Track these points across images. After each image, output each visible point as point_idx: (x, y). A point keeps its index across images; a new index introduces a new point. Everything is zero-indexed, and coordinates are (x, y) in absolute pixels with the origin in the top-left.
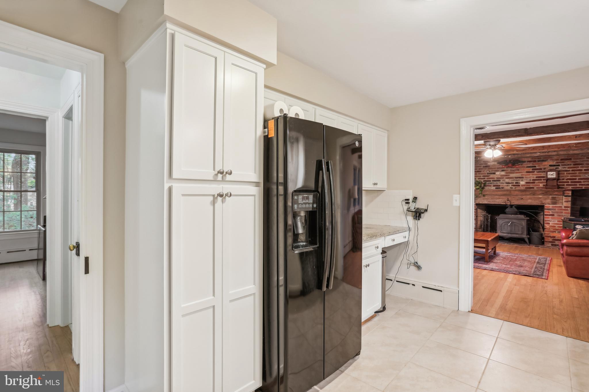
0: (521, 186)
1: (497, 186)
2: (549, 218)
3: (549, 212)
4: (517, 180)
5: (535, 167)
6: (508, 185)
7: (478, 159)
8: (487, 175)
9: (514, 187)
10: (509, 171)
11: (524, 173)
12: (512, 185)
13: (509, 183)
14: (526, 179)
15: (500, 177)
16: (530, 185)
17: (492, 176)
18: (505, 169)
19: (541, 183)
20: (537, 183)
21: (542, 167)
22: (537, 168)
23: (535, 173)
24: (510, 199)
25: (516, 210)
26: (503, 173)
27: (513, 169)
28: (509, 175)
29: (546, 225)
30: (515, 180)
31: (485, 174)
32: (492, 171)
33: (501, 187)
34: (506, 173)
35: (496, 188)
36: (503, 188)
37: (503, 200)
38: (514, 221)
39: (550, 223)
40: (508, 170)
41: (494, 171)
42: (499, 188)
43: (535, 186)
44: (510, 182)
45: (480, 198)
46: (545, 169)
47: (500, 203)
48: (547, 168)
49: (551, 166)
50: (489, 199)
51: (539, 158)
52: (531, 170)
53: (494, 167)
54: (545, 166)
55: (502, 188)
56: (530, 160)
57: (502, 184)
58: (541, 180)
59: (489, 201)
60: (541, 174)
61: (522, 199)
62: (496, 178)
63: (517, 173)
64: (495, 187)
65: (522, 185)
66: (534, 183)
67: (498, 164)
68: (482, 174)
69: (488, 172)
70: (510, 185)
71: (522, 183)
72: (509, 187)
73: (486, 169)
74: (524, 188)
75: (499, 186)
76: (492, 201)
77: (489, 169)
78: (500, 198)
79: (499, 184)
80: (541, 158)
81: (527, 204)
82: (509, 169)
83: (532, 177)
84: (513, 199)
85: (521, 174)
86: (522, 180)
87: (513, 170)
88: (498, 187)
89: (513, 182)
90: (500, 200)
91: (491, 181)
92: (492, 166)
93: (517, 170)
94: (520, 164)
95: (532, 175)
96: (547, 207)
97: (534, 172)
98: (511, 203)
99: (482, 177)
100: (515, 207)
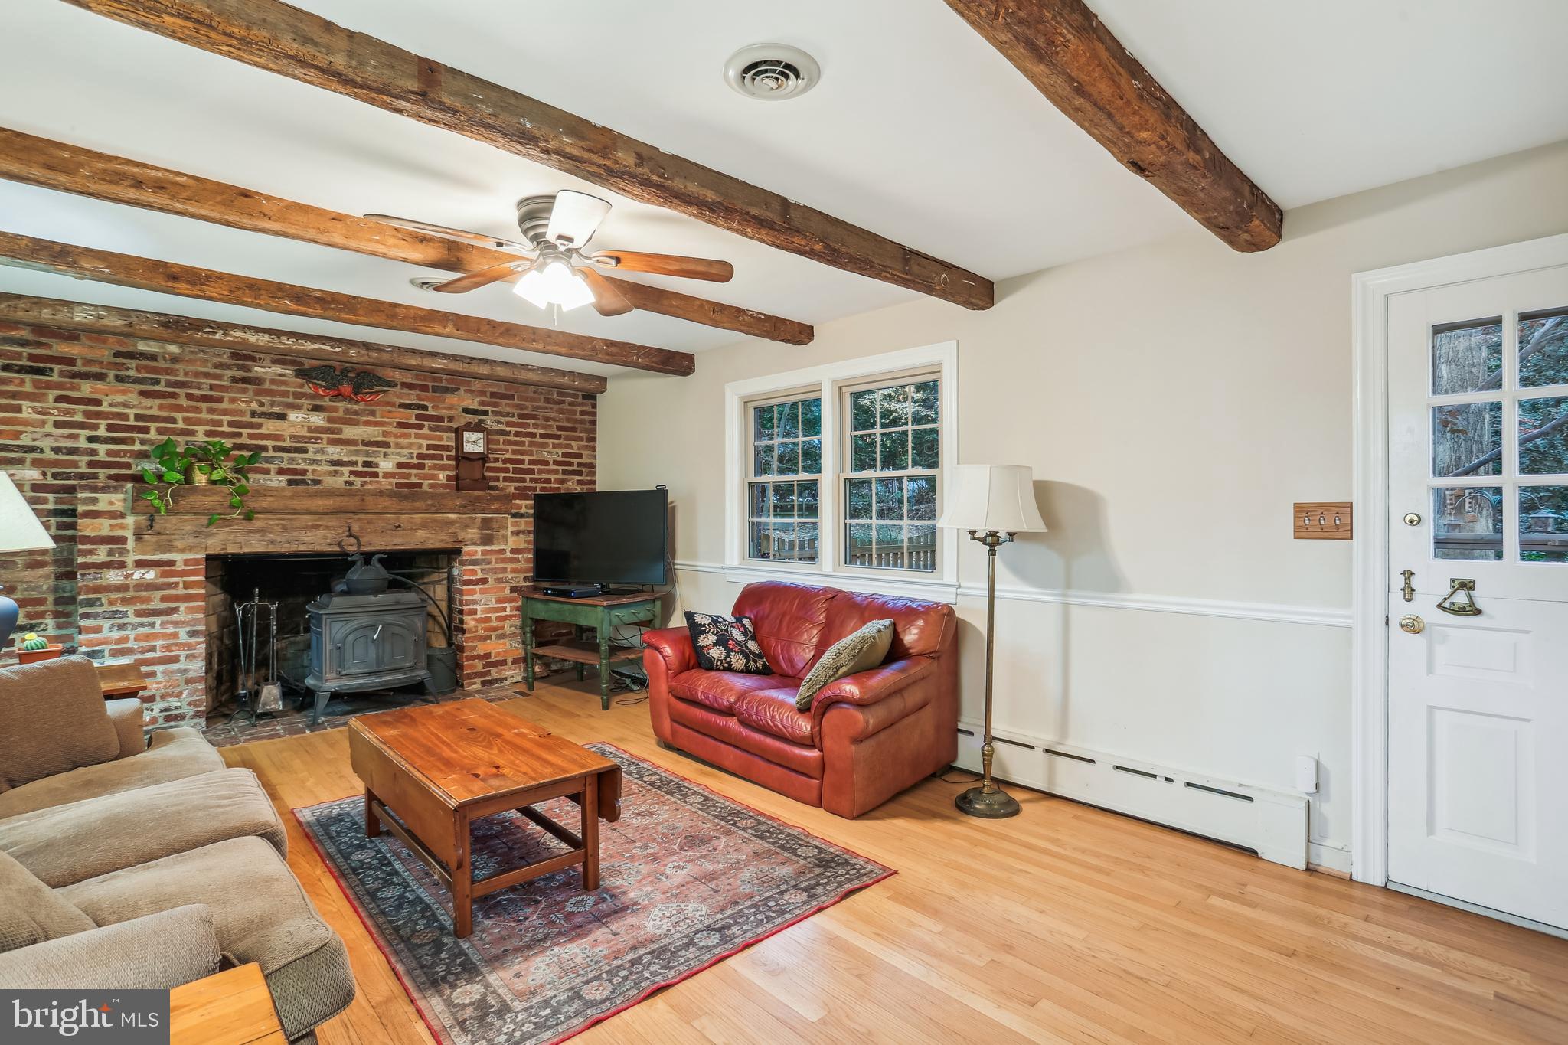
0: (381, 475)
1: (294, 472)
2: (473, 592)
3: (474, 572)
4: (367, 454)
5: (425, 408)
6: (336, 472)
7: (217, 337)
8: (247, 419)
9: (357, 481)
10: (341, 414)
11: (389, 429)
12: (352, 473)
13: (340, 463)
14: (398, 450)
15: (304, 432)
16: (409, 476)
17: (270, 426)
18: (326, 402)
19: (443, 468)
20: (430, 468)
21: (444, 413)
22: (431, 412)
23: (425, 431)
24: (356, 527)
25: (383, 573)
26: (317, 419)
27: (356, 407)
28: (340, 431)
29: (466, 618)
30: (361, 450)
31: (241, 413)
32: (272, 404)
33: (309, 477)
34: (330, 420)
35: (290, 483)
36: (317, 482)
37: (330, 534)
38: (389, 618)
39: (479, 608)
40: (336, 409)
41: (280, 404)
42: (304, 482)
43: (426, 477)
44: (345, 459)
45: (227, 530)
46: (451, 419)
47: (318, 548)
48: (458, 416)
49: (466, 411)
50: (271, 532)
51: (435, 380)
52: (413, 421)
53: (283, 388)
54: (450, 408)
55: (312, 481)
56: (409, 378)
57: (315, 467)
58: (441, 458)
59: (273, 542)
60: (441, 439)
61: (399, 526)
62: (291, 437)
63: (367, 423)
64: (284, 478)
65: (386, 475)
66: (421, 467)
67: (297, 376)
68: (225, 412)
69: (254, 406)
70: (346, 470)
71: (386, 465)
72: (342, 479)
73: (244, 391)
74: (390, 483)
75: (304, 472)
76: (283, 538)
77: (258, 393)
78: (317, 527)
79: (303, 466)
80: (441, 380)
81: (416, 547)
82: (341, 405)
83: (417, 443)
84: (369, 527)
85: (383, 432)
86: (385, 455)
87: (356, 413)
88: (296, 478)
89: (354, 458)
90: (320, 533)
91: (270, 448)
92: (273, 382)
93: (368, 414)
94: (377, 389)
95: (418, 436)
96: (469, 553)
97: (421, 427)
98: (359, 544)
99: (226, 429)
100: (380, 561)
